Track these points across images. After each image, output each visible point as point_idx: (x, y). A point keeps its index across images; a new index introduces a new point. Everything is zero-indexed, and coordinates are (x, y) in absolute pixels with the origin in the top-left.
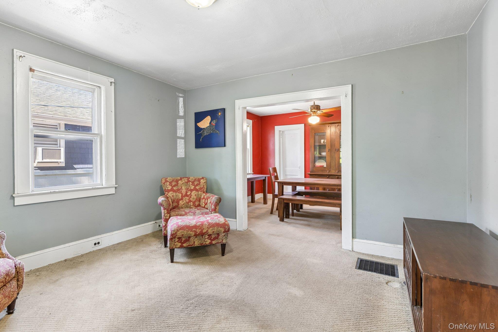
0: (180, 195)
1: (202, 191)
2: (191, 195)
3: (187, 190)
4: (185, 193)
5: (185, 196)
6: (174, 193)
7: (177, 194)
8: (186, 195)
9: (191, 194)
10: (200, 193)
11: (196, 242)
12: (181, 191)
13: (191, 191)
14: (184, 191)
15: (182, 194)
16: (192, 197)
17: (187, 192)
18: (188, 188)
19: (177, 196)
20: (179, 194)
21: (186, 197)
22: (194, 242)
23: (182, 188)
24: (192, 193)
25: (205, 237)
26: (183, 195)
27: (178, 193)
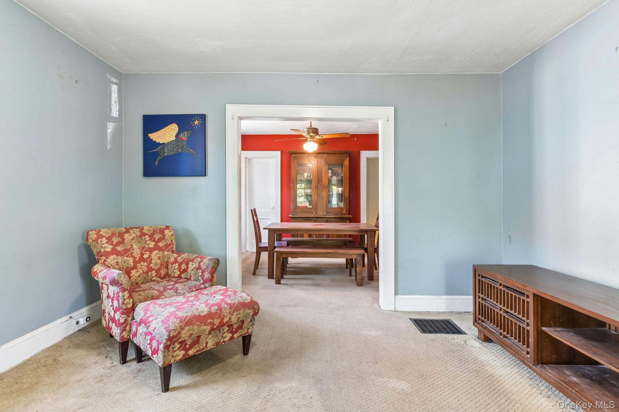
0: (131, 260)
1: (170, 249)
2: (152, 259)
3: (142, 250)
4: (139, 256)
5: (139, 262)
6: (119, 257)
7: (125, 258)
8: (142, 259)
9: (150, 256)
10: (166, 253)
11: (209, 342)
12: (132, 253)
13: (151, 250)
14: (137, 252)
15: (134, 257)
16: (153, 261)
17: (142, 254)
18: (145, 247)
19: (125, 262)
20: (128, 258)
21: (142, 263)
22: (207, 343)
23: (132, 247)
24: (153, 255)
25: (223, 330)
26: (137, 260)
27: (127, 256)
